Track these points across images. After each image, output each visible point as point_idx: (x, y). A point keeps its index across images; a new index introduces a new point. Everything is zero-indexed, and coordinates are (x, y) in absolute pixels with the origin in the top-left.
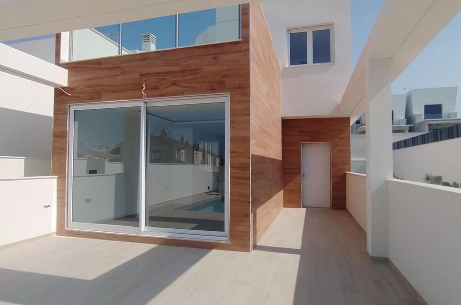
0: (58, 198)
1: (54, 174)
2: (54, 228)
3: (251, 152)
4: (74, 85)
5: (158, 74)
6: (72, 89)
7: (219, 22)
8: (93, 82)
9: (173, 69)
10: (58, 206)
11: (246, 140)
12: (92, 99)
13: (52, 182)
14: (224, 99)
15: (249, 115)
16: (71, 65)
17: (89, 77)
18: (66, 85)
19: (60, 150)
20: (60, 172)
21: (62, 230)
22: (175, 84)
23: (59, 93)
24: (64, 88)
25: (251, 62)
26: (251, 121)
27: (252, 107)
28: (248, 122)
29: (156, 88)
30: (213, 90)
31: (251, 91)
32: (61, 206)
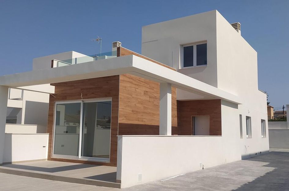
0: (49, 143)
1: (48, 132)
2: (47, 158)
6: (56, 95)
7: (143, 43)
8: (64, 92)
9: (92, 87)
12: (63, 99)
13: (46, 136)
15: (118, 107)
16: (56, 84)
18: (54, 93)
19: (51, 122)
20: (50, 132)
21: (50, 158)
22: (93, 93)
23: (51, 96)
24: (53, 94)
25: (120, 84)
26: (119, 109)
27: (120, 103)
28: (118, 110)
29: (86, 95)
30: (106, 96)
31: (120, 96)
32: (50, 147)
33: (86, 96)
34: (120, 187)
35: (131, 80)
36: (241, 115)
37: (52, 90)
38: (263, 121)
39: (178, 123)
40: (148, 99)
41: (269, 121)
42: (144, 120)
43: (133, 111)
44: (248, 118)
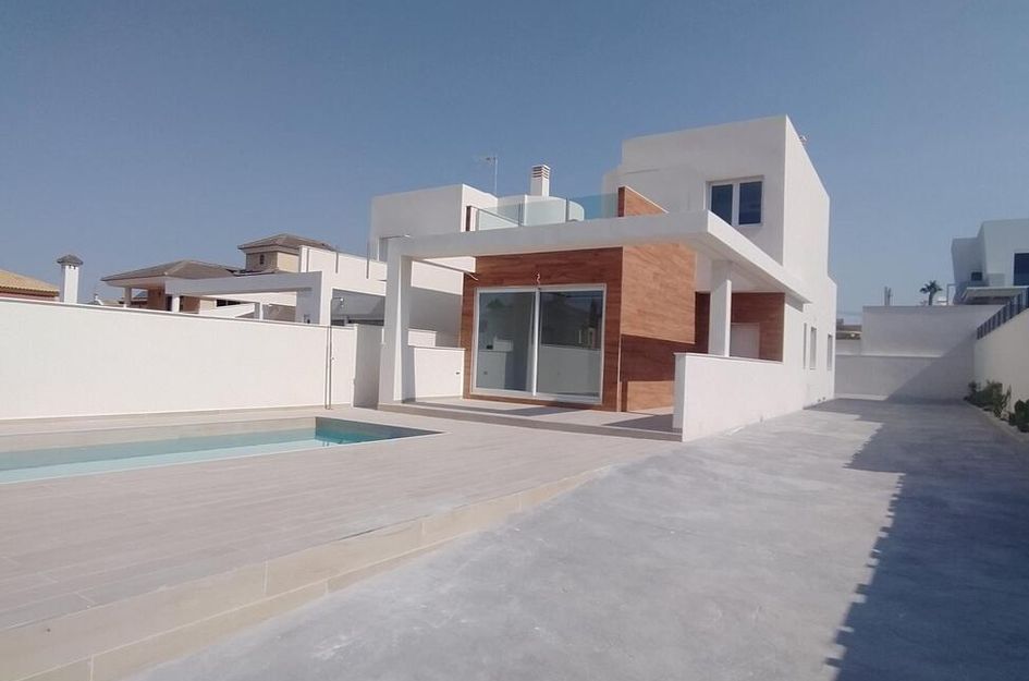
0: (465, 366)
1: (462, 346)
2: (461, 394)
3: (621, 333)
4: (480, 272)
5: (552, 265)
6: (478, 275)
8: (496, 270)
9: (563, 262)
10: (465, 374)
11: (618, 322)
13: (460, 353)
14: (602, 287)
15: (620, 302)
16: (481, 258)
17: (493, 265)
18: (474, 270)
19: (467, 327)
20: (466, 344)
21: (467, 394)
22: (564, 274)
23: (467, 277)
24: (472, 274)
25: (624, 259)
26: (622, 308)
27: (623, 295)
28: (620, 310)
29: (549, 277)
30: (593, 281)
31: (623, 282)
32: (467, 373)
33: (547, 279)
34: (680, 441)
35: (639, 253)
36: (805, 325)
37: (470, 265)
38: (830, 336)
39: (697, 336)
40: (658, 288)
41: (837, 338)
42: (653, 329)
43: (639, 311)
44: (813, 330)
